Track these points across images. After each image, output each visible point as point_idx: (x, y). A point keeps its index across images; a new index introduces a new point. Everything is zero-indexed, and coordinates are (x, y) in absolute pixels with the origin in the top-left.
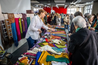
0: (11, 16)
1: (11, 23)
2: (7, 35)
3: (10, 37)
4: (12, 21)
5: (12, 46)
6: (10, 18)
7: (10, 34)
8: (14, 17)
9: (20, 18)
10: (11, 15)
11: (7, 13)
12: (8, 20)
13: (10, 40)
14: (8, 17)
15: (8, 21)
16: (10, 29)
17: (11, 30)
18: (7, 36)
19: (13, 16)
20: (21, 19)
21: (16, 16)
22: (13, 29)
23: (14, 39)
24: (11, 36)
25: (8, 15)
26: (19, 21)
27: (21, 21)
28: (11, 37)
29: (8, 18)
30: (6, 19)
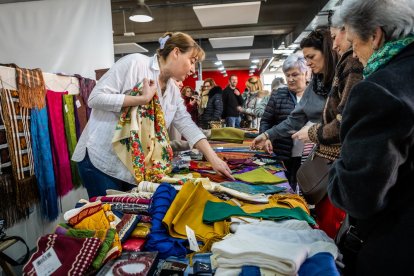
0: (31, 79)
1: (30, 110)
2: (9, 160)
3: (20, 171)
4: (36, 100)
5: (28, 213)
6: (23, 85)
7: (23, 155)
8: (42, 84)
9: (67, 93)
10: (28, 75)
11: (13, 66)
12: (16, 94)
13: (22, 185)
14: (17, 79)
15: (17, 97)
16: (21, 135)
17: (28, 142)
18: (8, 164)
19: (38, 79)
20: (74, 98)
21: (53, 83)
22: (39, 136)
23: (40, 180)
24: (28, 165)
25: (17, 73)
26: (66, 107)
27: (72, 106)
28: (26, 169)
29: (14, 85)
30: (9, 88)
